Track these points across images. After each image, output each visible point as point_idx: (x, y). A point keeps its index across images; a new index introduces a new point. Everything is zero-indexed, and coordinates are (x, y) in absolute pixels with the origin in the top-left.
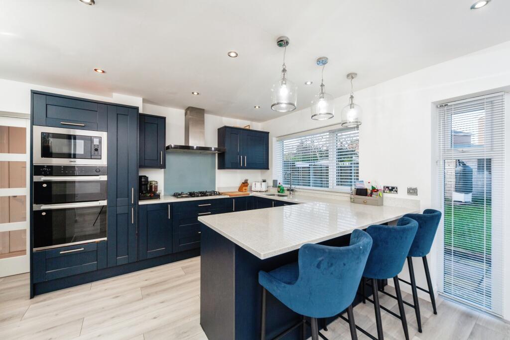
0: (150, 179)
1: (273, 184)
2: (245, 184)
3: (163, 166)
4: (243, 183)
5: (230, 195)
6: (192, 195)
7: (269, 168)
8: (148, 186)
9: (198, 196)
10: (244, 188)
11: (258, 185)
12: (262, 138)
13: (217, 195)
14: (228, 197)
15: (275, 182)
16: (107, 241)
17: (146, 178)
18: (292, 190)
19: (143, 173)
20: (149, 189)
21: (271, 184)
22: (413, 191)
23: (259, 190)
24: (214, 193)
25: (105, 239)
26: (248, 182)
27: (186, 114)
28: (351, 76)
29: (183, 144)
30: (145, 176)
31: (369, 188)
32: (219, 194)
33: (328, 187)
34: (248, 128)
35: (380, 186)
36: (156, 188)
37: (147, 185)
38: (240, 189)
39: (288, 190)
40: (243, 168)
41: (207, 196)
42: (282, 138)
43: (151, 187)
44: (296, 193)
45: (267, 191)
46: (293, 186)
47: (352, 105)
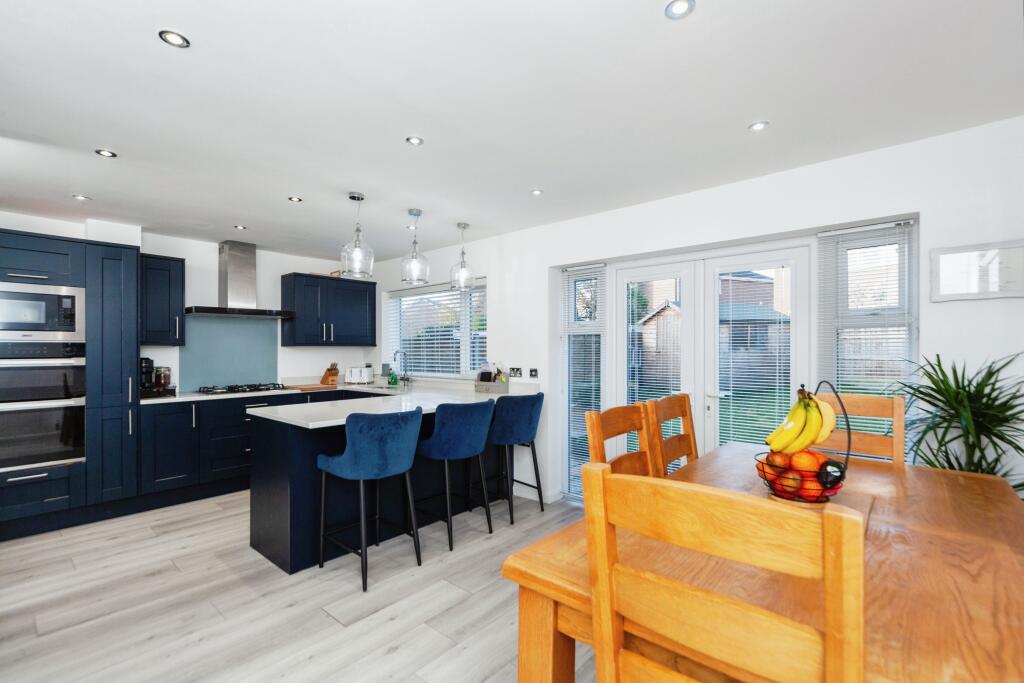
0: (156, 365)
1: (383, 371)
2: (333, 371)
3: (180, 342)
4: (329, 370)
5: (302, 389)
6: (231, 389)
7: (377, 343)
8: (154, 376)
9: (244, 391)
10: (330, 378)
11: (356, 371)
12: (363, 294)
13: (279, 388)
14: (299, 391)
15: (386, 367)
16: (86, 463)
17: (149, 362)
18: (407, 380)
19: (147, 353)
20: (154, 380)
21: (379, 371)
22: (534, 373)
23: (358, 381)
24: (276, 386)
25: (83, 459)
26: (338, 367)
27: (221, 251)
28: (463, 226)
29: (215, 304)
30: (148, 359)
31: (494, 371)
32: (284, 388)
33: (458, 372)
34: (336, 275)
35: (506, 368)
36: (168, 378)
37: (151, 373)
38: (324, 380)
39: (402, 379)
40: (328, 343)
41: (261, 390)
42: (397, 294)
43: (158, 377)
44: (414, 384)
45: (372, 382)
46: (409, 373)
47: (463, 265)
